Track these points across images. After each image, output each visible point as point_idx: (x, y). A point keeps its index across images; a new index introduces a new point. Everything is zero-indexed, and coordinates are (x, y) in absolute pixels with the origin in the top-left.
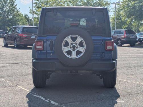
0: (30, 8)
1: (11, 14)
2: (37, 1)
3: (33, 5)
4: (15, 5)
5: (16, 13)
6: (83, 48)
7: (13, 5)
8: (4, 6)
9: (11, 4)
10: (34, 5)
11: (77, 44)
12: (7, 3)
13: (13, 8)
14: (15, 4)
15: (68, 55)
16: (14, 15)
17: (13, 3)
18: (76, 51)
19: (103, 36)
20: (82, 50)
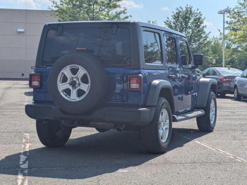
0: (219, 31)
1: (195, 41)
2: (233, 19)
3: (224, 25)
4: (203, 27)
5: (204, 40)
6: (86, 85)
7: (199, 27)
8: (183, 29)
9: (196, 26)
10: (226, 25)
11: (78, 79)
12: (189, 24)
13: (199, 31)
14: (202, 25)
15: (66, 96)
16: (200, 44)
17: (199, 23)
18: (77, 89)
19: (126, 67)
20: (85, 87)
